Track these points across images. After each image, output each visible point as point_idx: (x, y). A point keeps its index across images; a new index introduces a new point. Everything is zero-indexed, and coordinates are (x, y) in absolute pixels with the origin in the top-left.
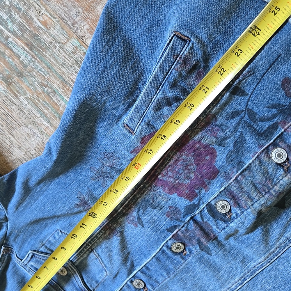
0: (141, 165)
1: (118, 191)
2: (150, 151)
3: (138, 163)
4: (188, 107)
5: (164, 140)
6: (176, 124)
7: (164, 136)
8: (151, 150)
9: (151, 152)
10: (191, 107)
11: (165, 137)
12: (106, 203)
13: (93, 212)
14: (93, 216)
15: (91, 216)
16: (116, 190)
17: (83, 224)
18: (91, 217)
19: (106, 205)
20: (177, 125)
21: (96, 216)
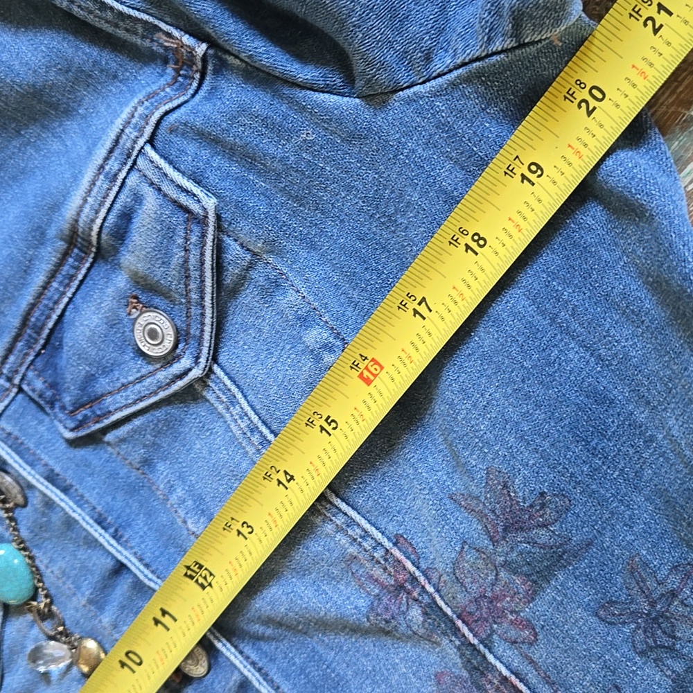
0: (382, 368)
1: (292, 478)
2: (420, 304)
3: (373, 360)
4: (578, 101)
5: (476, 254)
6: (529, 181)
7: (476, 238)
8: (424, 299)
9: (422, 309)
10: (593, 103)
11: (482, 242)
12: (248, 527)
13: (202, 562)
14: (201, 580)
15: (191, 577)
16: (286, 473)
17: (164, 613)
18: (192, 582)
19: (247, 535)
20: (533, 184)
21: (209, 579)
